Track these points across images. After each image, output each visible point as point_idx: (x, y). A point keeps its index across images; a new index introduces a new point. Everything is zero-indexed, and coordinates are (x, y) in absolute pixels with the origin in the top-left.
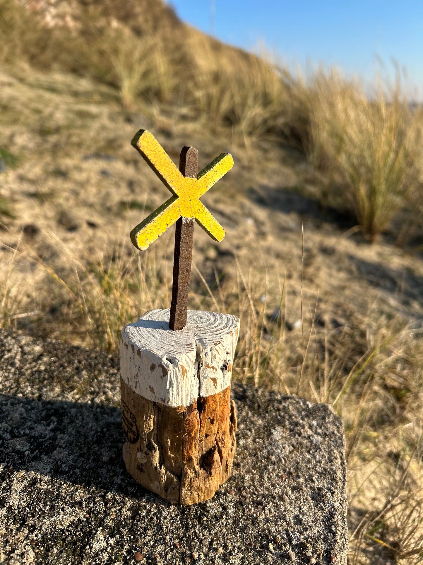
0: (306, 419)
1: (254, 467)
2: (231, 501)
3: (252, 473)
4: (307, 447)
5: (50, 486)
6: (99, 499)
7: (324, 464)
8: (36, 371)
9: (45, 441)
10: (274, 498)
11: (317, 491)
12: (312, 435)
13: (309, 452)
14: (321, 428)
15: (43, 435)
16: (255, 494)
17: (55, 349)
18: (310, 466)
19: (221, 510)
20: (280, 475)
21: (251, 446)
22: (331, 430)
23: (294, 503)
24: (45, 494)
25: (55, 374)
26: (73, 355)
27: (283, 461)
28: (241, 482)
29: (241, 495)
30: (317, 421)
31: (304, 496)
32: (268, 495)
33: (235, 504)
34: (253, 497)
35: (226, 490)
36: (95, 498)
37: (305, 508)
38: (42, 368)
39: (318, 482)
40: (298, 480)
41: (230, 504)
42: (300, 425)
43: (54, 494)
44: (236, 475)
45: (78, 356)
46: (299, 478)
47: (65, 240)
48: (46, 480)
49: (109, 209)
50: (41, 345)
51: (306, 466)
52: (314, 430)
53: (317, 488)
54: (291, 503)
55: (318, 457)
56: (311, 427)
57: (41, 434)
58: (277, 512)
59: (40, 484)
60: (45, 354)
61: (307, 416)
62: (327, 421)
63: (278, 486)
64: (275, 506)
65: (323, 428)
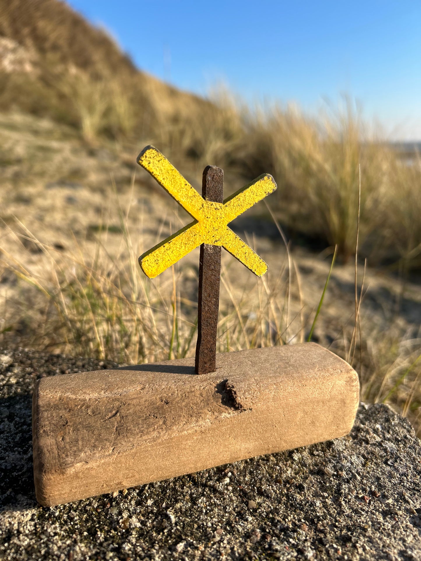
0: (367, 423)
1: (323, 488)
2: (306, 540)
3: (323, 497)
4: (381, 456)
5: (34, 541)
6: (111, 554)
7: (411, 478)
8: (4, 385)
9: (22, 474)
10: (365, 530)
11: (416, 514)
12: (382, 441)
13: (386, 463)
14: (389, 432)
15: (18, 467)
16: (336, 527)
17: (29, 358)
18: (395, 481)
19: (295, 554)
20: (360, 496)
21: (310, 461)
22: (402, 435)
23: (392, 534)
24: (27, 552)
25: (30, 387)
26: (53, 364)
27: (359, 478)
28: (312, 511)
29: (317, 530)
30: (381, 424)
31: (402, 522)
32: (354, 525)
33: (313, 544)
34: (334, 531)
35: (294, 524)
36: (105, 553)
37: (409, 540)
38: (13, 381)
39: (413, 502)
40: (387, 501)
41: (306, 544)
42: (363, 430)
43: (40, 552)
44: (301, 501)
45: (60, 365)
46: (388, 499)
47: (31, 262)
48: (27, 532)
49: (77, 233)
50: (9, 355)
51: (390, 481)
52: (381, 436)
53: (415, 510)
54: (389, 535)
55: (402, 470)
56: (375, 431)
57: (16, 466)
58: (374, 549)
59: (19, 538)
60: (17, 364)
61: (366, 419)
62: (393, 423)
63: (363, 513)
64: (368, 541)
65: (391, 432)
